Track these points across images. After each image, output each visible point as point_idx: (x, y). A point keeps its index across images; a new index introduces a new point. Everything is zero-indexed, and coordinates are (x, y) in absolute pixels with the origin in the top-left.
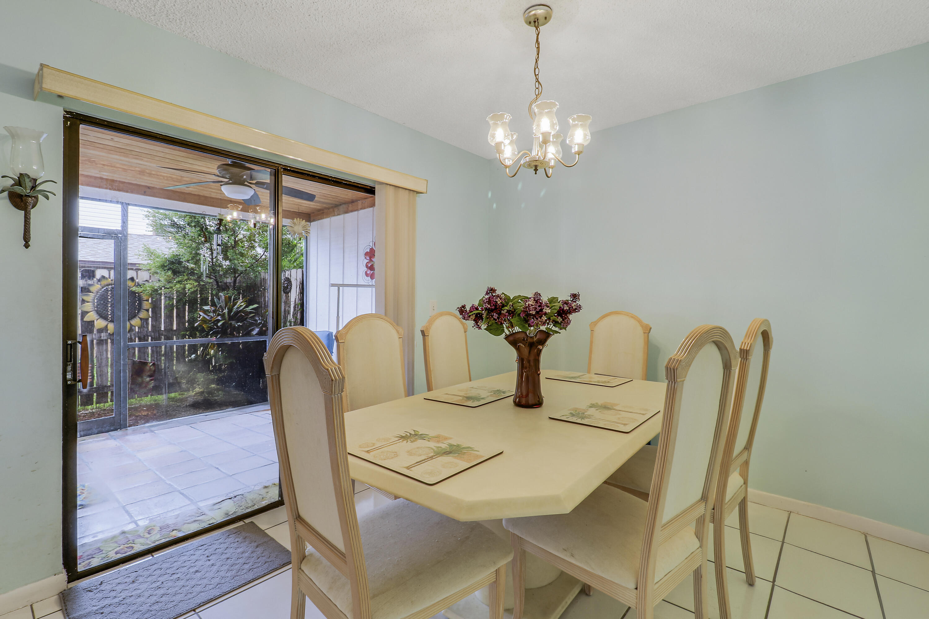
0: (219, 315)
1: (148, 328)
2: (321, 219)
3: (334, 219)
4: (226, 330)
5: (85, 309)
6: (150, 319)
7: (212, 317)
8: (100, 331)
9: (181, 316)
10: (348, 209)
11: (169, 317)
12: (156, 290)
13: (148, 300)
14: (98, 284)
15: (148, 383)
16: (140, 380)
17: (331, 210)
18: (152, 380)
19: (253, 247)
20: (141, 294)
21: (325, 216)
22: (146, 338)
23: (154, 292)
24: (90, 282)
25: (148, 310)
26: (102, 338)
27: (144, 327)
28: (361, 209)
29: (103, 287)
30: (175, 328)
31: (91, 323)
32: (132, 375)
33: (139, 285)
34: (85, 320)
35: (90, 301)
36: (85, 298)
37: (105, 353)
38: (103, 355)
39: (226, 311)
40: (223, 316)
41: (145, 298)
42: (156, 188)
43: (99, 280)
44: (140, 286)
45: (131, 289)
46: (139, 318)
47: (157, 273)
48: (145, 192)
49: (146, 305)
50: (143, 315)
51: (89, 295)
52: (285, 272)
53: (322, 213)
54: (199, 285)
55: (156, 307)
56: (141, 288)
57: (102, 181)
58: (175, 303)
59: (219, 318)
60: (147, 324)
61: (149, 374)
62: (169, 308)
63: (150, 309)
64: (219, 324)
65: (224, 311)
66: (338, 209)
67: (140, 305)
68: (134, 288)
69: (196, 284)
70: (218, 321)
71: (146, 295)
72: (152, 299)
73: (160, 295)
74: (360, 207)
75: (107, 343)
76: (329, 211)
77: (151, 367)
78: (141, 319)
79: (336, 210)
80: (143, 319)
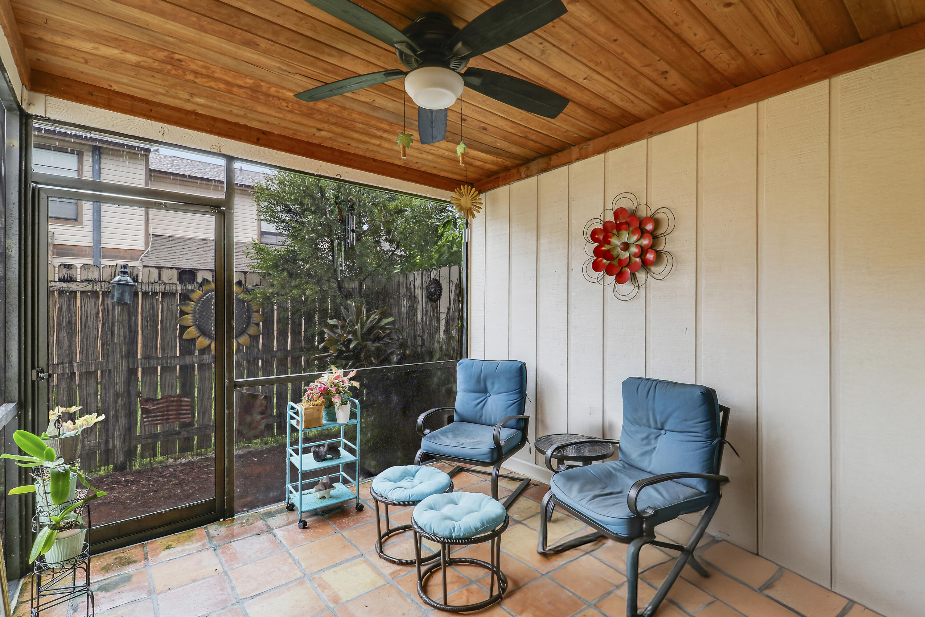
0: (349, 333)
1: (258, 348)
2: (494, 188)
3: (517, 186)
4: (359, 353)
5: (185, 323)
6: (261, 336)
7: (339, 335)
8: (203, 351)
9: (296, 333)
10: (548, 164)
11: (283, 333)
12: (268, 298)
13: (258, 312)
14: (199, 290)
15: (258, 423)
16: (248, 419)
17: (514, 171)
18: (263, 418)
19: (378, 243)
20: (250, 303)
21: (500, 183)
22: (256, 361)
23: (265, 300)
24: (190, 287)
25: (258, 325)
26: (204, 362)
27: (254, 346)
28: (578, 159)
29: (205, 294)
30: (289, 348)
31: (193, 341)
32: (239, 413)
33: (247, 291)
34: (184, 337)
35: (190, 312)
36: (184, 308)
37: (207, 382)
38: (205, 384)
39: (358, 327)
40: (355, 333)
41: (254, 307)
42: (274, 133)
43: (201, 285)
44: (249, 292)
45: (239, 296)
46: (248, 334)
47: (269, 275)
48: (258, 140)
49: (256, 317)
50: (252, 330)
51: (188, 304)
52: (431, 272)
53: (496, 178)
54: (321, 290)
55: (268, 321)
56: (251, 295)
57: (197, 118)
58: (290, 315)
59: (350, 337)
60: (258, 342)
61: (260, 410)
62: (282, 321)
63: (261, 324)
64: (352, 346)
65: (356, 327)
66: (528, 168)
67: (249, 317)
68: (242, 295)
69: (317, 289)
70: (350, 341)
71: (257, 304)
72: (263, 309)
73: (272, 304)
74: (575, 156)
75: (210, 368)
76: (508, 173)
77: (263, 402)
78: (250, 336)
79: (523, 170)
80: (253, 336)
